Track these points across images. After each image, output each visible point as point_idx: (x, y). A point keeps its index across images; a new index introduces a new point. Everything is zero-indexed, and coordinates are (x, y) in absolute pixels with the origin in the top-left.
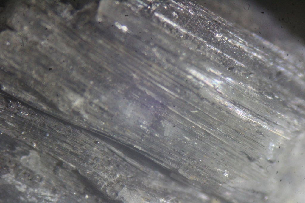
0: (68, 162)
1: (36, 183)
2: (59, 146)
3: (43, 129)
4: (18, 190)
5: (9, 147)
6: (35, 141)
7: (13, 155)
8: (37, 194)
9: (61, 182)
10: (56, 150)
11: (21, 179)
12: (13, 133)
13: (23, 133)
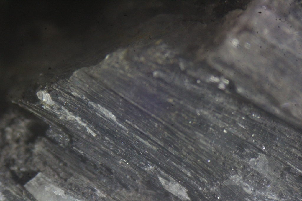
0: (296, 167)
1: (263, 186)
2: (287, 150)
3: (274, 133)
4: (245, 191)
5: (238, 149)
6: (264, 144)
7: (242, 157)
8: (264, 197)
9: (288, 187)
10: (285, 154)
11: (248, 181)
12: (243, 134)
13: (253, 135)
